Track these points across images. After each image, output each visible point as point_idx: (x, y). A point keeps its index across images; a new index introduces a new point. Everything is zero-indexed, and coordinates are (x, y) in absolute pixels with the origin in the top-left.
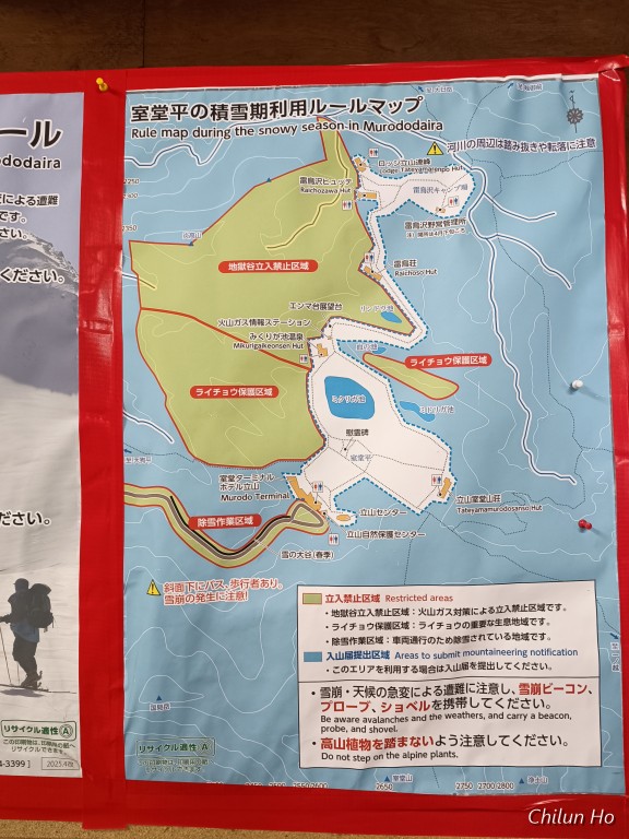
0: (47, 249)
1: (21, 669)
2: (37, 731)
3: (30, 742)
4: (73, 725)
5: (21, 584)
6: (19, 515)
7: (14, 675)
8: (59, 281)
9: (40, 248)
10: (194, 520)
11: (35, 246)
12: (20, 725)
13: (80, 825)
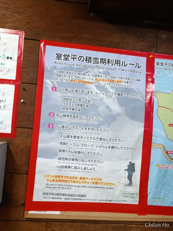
0: (138, 91)
1: (129, 181)
2: (130, 194)
3: (128, 196)
4: (138, 193)
5: (130, 163)
6: (131, 148)
7: (127, 182)
8: (141, 98)
9: (137, 91)
10: (167, 152)
11: (136, 90)
12: (126, 193)
13: (137, 214)
